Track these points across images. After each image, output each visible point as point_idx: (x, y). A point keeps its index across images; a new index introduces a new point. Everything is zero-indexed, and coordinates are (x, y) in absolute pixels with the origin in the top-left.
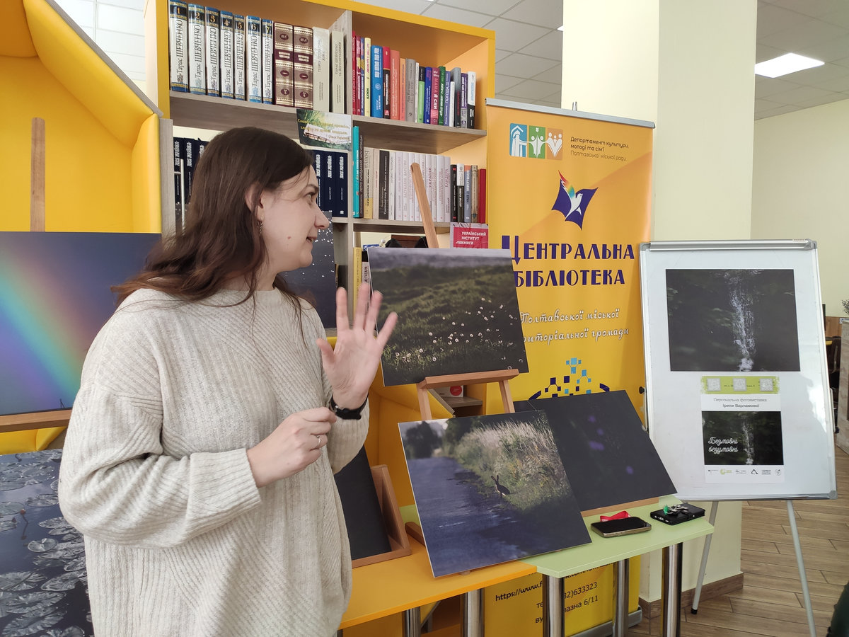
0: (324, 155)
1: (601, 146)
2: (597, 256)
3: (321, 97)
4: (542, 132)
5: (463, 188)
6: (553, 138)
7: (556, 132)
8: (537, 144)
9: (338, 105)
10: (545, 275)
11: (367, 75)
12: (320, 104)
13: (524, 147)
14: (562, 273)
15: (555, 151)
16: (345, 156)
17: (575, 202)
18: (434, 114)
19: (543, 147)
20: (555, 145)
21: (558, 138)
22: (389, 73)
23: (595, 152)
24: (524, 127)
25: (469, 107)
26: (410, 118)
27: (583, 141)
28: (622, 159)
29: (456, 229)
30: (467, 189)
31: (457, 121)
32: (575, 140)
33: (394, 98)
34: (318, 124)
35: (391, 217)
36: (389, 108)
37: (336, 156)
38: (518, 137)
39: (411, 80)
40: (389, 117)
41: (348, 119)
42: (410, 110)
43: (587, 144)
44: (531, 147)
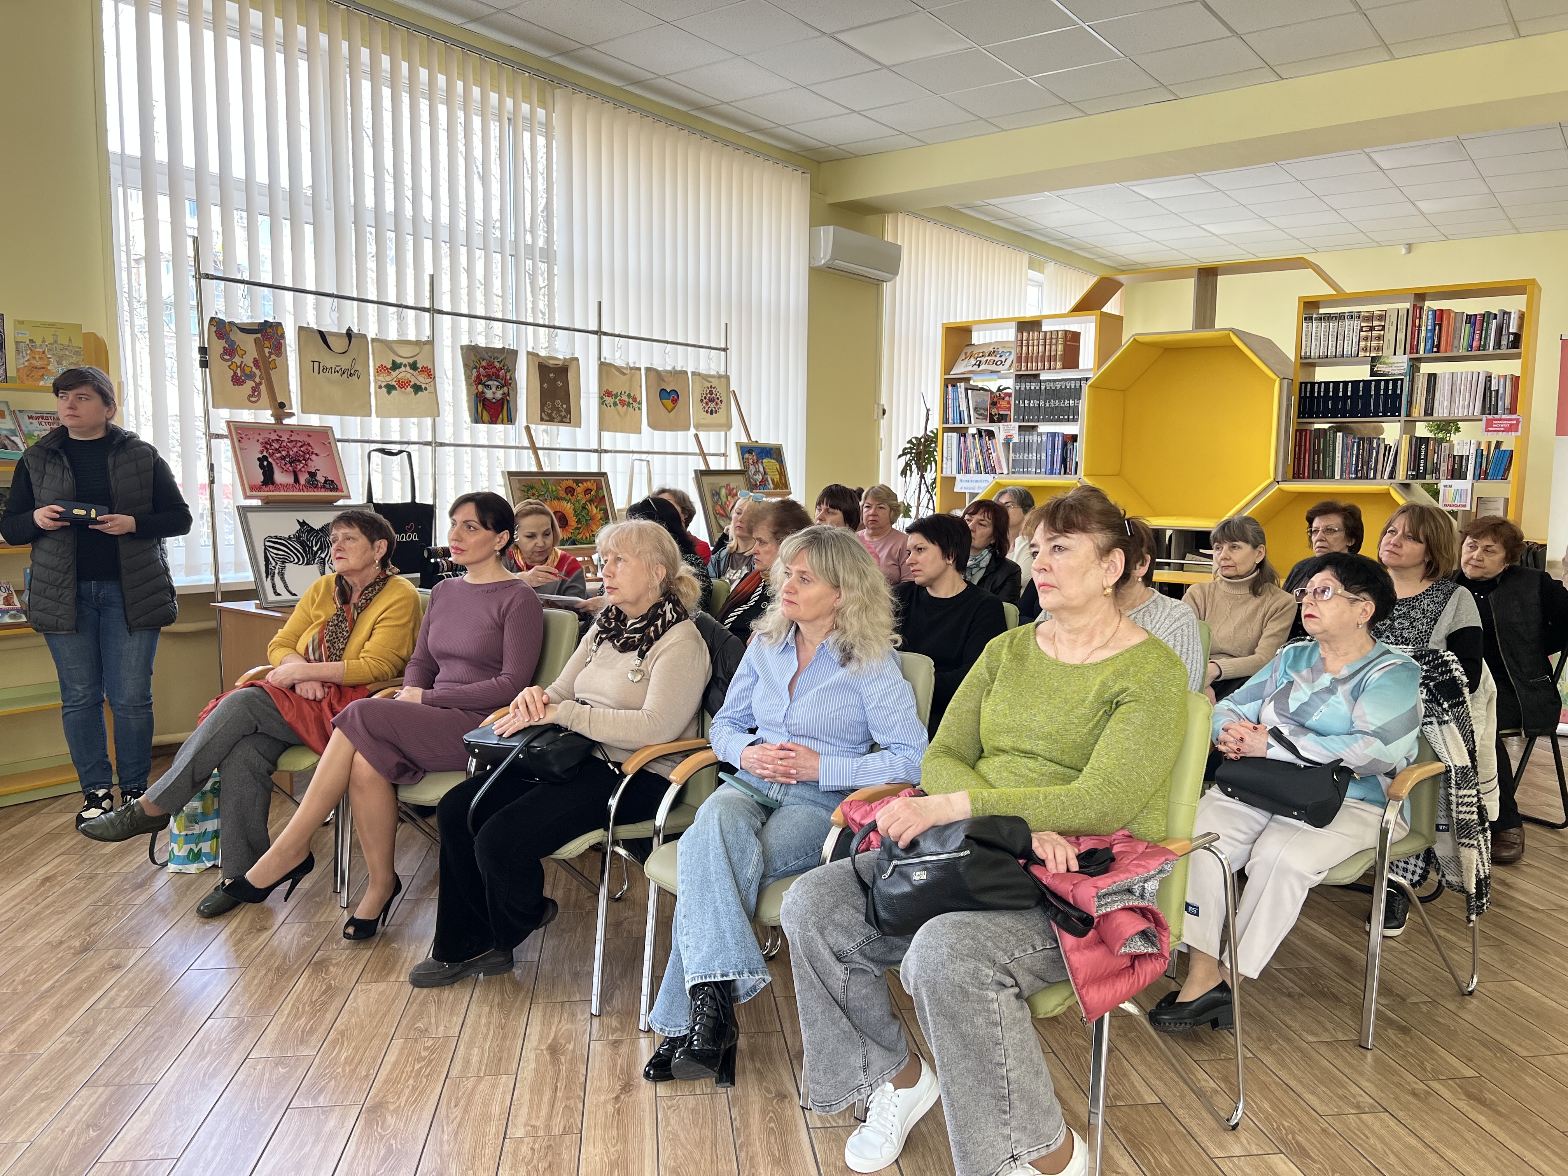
0: (1387, 381)
3: (1388, 348)
5: (1497, 391)
9: (1400, 351)
11: (1424, 328)
12: (1388, 352)
16: (1402, 380)
18: (1475, 344)
22: (1440, 325)
25: (1509, 334)
26: (1455, 350)
29: (1487, 420)
30: (1501, 391)
31: (1498, 345)
33: (1443, 339)
34: (1384, 363)
35: (1435, 415)
36: (1438, 346)
37: (1395, 381)
39: (1458, 325)
40: (1438, 351)
41: (1405, 358)
42: (1456, 343)
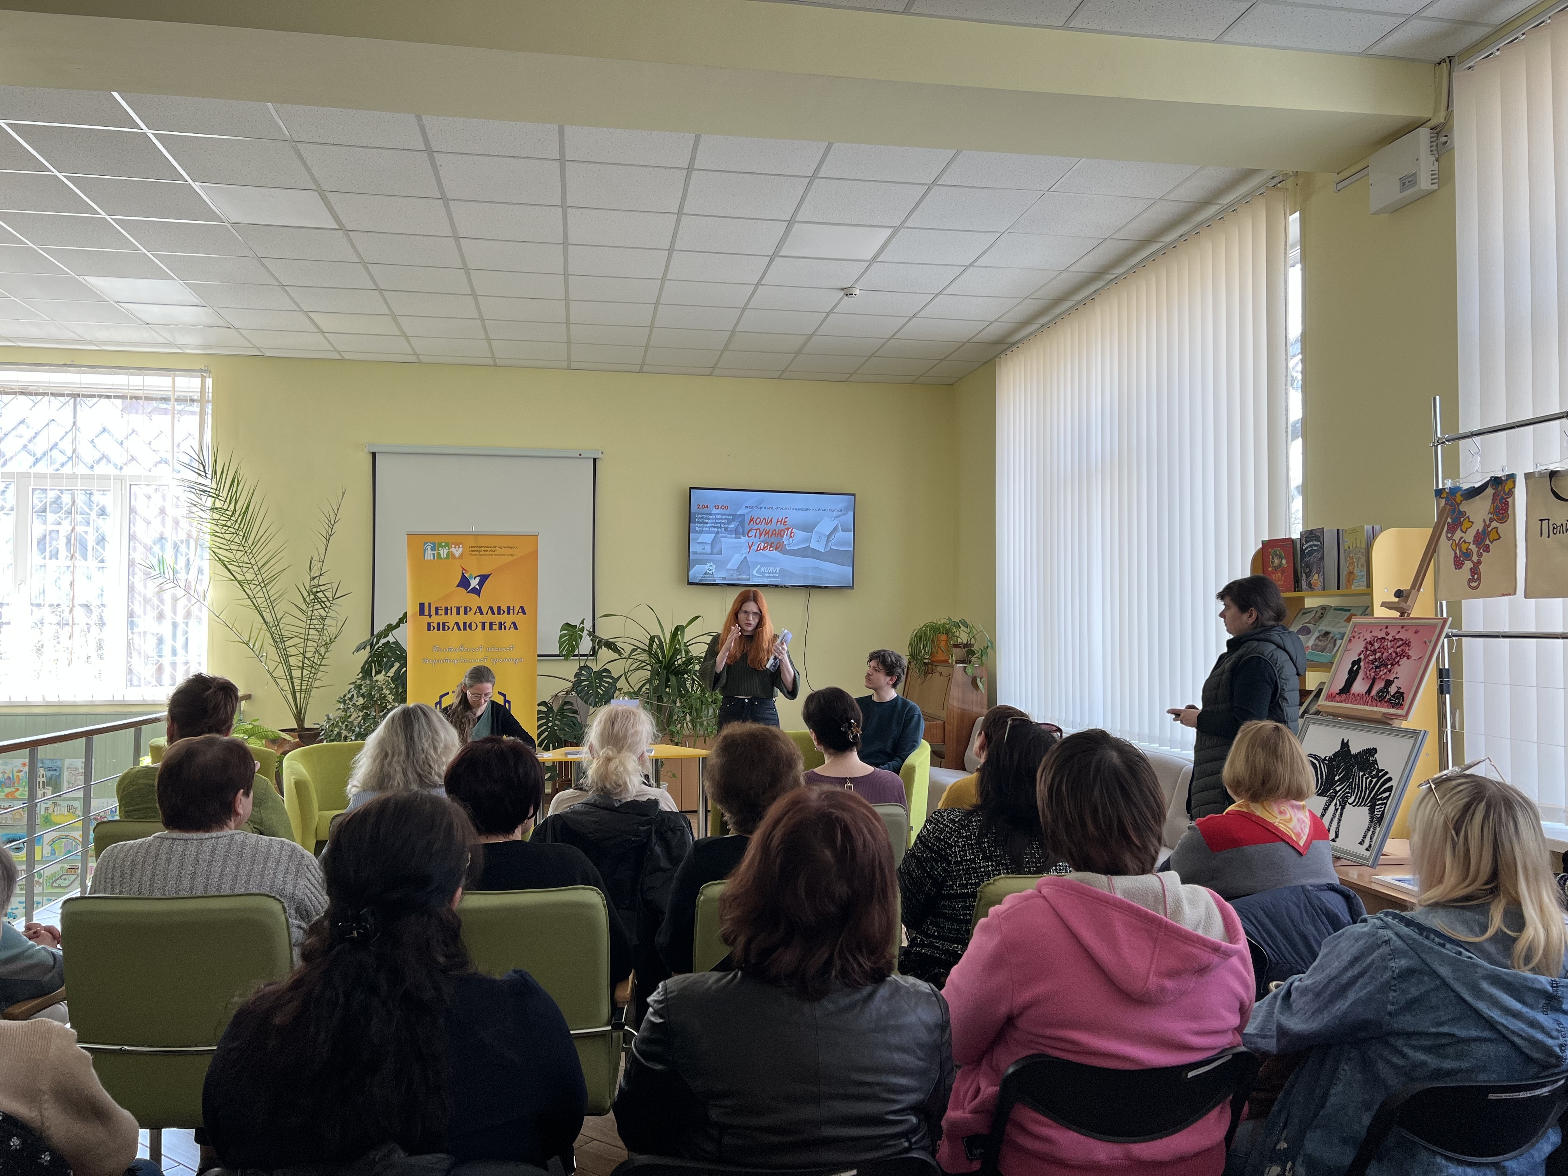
1: (494, 549)
2: (493, 613)
4: (447, 545)
6: (455, 547)
7: (457, 544)
8: (444, 552)
10: (451, 625)
13: (434, 554)
14: (465, 624)
15: (457, 555)
17: (474, 583)
19: (448, 554)
20: (457, 552)
21: (459, 547)
23: (489, 553)
24: (434, 544)
27: (479, 547)
28: (512, 555)
32: (472, 547)
38: (429, 549)
43: (483, 549)
44: (439, 554)
